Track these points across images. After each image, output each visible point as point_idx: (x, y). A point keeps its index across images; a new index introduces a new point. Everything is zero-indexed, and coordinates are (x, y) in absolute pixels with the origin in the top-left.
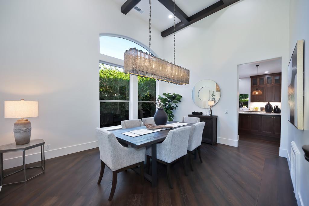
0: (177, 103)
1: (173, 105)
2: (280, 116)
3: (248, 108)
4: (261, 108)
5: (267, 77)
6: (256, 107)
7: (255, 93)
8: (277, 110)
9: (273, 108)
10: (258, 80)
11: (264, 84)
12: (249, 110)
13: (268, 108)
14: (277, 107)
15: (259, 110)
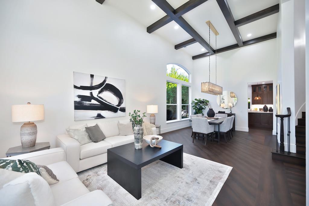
0: (206, 105)
1: (203, 107)
2: (273, 114)
3: (250, 109)
4: (260, 109)
5: (264, 86)
6: (256, 108)
7: (256, 98)
8: (271, 110)
9: (269, 109)
10: (257, 88)
11: (262, 91)
12: (251, 110)
13: (265, 109)
14: (271, 108)
15: (258, 110)
